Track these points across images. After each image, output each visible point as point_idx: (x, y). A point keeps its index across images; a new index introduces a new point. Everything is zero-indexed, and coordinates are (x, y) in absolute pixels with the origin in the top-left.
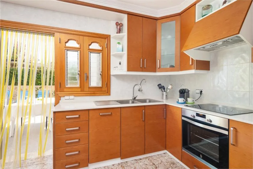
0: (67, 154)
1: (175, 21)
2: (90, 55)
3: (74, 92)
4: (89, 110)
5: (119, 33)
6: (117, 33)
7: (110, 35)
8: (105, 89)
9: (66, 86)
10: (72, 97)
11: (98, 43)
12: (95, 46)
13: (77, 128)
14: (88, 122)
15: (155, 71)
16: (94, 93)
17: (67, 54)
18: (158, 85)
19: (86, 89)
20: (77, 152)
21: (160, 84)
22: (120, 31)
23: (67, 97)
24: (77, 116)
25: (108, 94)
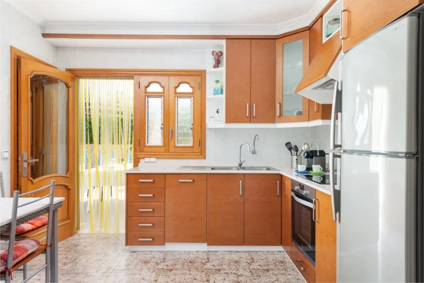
0: (140, 225)
1: (302, 40)
2: (178, 101)
3: (155, 152)
4: (165, 174)
5: (218, 67)
6: (214, 67)
7: (205, 70)
8: (197, 149)
9: (147, 145)
10: (153, 159)
11: (188, 83)
12: (185, 88)
13: (152, 195)
14: (164, 189)
15: (274, 122)
16: (182, 155)
17: (148, 102)
18: (286, 144)
19: (172, 149)
20: (151, 225)
21: (289, 143)
22: (218, 63)
23: (147, 160)
24: (152, 181)
25: (201, 156)
